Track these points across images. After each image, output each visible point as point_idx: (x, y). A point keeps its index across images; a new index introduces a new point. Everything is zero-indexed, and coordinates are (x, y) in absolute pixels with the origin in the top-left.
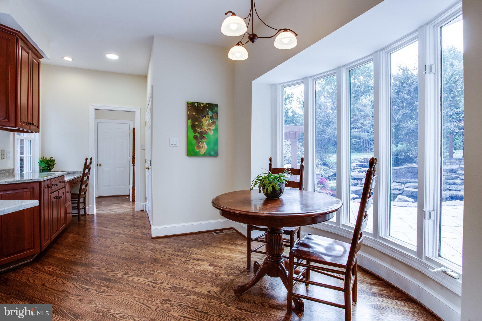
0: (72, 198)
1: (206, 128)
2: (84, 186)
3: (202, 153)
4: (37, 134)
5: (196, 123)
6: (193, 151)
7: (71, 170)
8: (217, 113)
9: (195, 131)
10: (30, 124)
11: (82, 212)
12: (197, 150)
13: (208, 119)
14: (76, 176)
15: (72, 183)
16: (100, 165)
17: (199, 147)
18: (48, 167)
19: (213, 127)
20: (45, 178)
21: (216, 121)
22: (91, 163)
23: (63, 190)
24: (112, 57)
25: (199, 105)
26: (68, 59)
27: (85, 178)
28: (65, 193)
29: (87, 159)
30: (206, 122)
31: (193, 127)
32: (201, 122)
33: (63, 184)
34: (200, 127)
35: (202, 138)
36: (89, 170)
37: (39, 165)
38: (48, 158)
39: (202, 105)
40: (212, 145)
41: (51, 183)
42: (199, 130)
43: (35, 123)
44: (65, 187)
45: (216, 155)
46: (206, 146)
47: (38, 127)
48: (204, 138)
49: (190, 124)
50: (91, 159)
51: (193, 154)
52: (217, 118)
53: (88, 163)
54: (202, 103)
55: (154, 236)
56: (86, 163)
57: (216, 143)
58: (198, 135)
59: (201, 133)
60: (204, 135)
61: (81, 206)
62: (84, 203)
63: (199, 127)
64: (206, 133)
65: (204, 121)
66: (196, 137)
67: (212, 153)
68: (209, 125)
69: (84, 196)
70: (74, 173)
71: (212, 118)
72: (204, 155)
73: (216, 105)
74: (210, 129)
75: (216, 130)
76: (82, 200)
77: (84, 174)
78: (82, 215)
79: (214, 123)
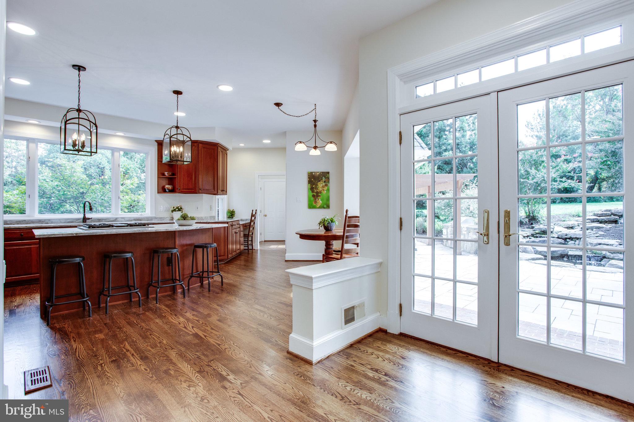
0: (244, 236)
1: (321, 189)
2: (251, 229)
3: (318, 206)
4: (226, 196)
5: (314, 186)
6: (312, 205)
7: (244, 218)
8: (328, 178)
9: (313, 192)
10: (223, 191)
11: (250, 247)
12: (315, 205)
13: (322, 183)
14: (247, 222)
15: (245, 226)
16: (266, 216)
17: (316, 202)
18: (231, 216)
19: (326, 188)
20: (230, 221)
21: (328, 184)
22: (256, 213)
23: (239, 229)
24: (267, 141)
25: (316, 174)
26: (242, 145)
27: (252, 223)
28: (240, 231)
29: (253, 211)
30: (320, 185)
31: (312, 189)
32: (317, 185)
33: (239, 225)
34: (317, 188)
35: (318, 196)
36: (255, 218)
37: (227, 214)
38: (231, 210)
39: (318, 174)
40: (325, 201)
41: (232, 223)
42: (315, 191)
43: (225, 190)
44: (240, 228)
45: (328, 207)
46: (321, 201)
47: (226, 192)
48: (320, 196)
49: (310, 187)
50: (256, 210)
51: (312, 207)
52: (329, 182)
53: (254, 213)
54: (318, 172)
55: (286, 259)
56: (252, 213)
57: (328, 199)
58: (315, 194)
59: (317, 193)
60: (319, 194)
61: (250, 242)
62: (252, 241)
63: (315, 189)
64: (321, 192)
65: (319, 184)
66: (313, 196)
67: (325, 206)
68: (323, 187)
69: (252, 236)
70: (247, 220)
71: (325, 182)
72: (320, 208)
73: (328, 173)
74: (323, 190)
75: (328, 190)
76: (250, 239)
77: (251, 221)
78: (250, 249)
79: (326, 185)
